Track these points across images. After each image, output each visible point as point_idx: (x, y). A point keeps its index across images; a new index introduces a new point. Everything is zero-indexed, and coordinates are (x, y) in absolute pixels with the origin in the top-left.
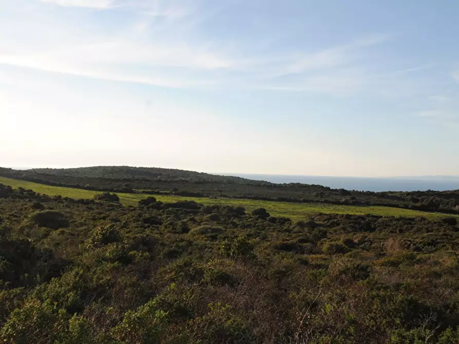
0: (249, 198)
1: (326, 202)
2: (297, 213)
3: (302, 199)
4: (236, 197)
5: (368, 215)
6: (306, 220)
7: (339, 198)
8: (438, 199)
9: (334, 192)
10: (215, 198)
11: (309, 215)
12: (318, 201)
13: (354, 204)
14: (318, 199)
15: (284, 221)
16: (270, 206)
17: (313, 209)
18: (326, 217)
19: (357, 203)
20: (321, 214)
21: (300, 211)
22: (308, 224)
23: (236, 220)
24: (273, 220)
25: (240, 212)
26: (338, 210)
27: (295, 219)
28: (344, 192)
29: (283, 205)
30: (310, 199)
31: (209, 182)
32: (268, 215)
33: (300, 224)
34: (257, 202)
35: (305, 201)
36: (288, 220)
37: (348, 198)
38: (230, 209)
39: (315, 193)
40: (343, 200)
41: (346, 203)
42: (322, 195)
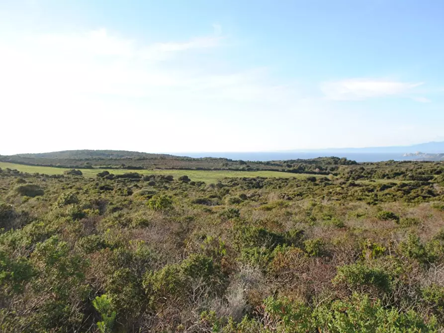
0: (176, 169)
1: (230, 169)
2: (210, 178)
3: (213, 168)
4: (167, 169)
5: (258, 177)
6: (216, 183)
7: (238, 166)
8: (304, 164)
9: (235, 163)
10: (152, 170)
11: (218, 179)
12: (224, 169)
13: (248, 170)
14: (224, 167)
15: (200, 184)
16: (191, 174)
17: (220, 174)
18: (229, 180)
19: (250, 170)
20: (226, 178)
21: (211, 176)
22: (217, 185)
23: (167, 185)
24: (193, 184)
25: (169, 179)
27: (208, 182)
28: (242, 162)
29: (200, 173)
30: (218, 168)
31: (147, 159)
32: (190, 180)
33: (212, 186)
34: (181, 171)
35: (215, 169)
36: (204, 183)
37: (244, 166)
38: (163, 177)
39: (221, 164)
40: (241, 168)
41: (243, 170)
42: (227, 165)
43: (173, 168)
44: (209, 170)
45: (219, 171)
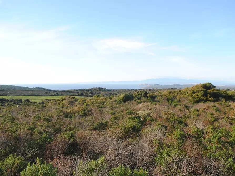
0: (22, 95)
1: (48, 95)
2: (38, 99)
3: (40, 95)
4: (17, 95)
6: (41, 102)
7: (52, 93)
8: (85, 92)
9: (51, 91)
10: (9, 96)
11: (43, 100)
12: (45, 95)
13: (57, 95)
14: (46, 94)
15: (35, 103)
16: (29, 97)
17: (44, 98)
18: (47, 100)
19: (58, 95)
20: (46, 100)
21: (40, 99)
23: (20, 103)
24: (31, 103)
25: (21, 101)
26: (52, 98)
27: (38, 102)
28: (55, 91)
29: (34, 97)
30: (43, 94)
31: (5, 90)
32: (29, 101)
33: (40, 103)
34: (25, 96)
35: (41, 95)
36: (36, 102)
37: (55, 93)
38: (17, 100)
39: (44, 92)
40: (54, 94)
41: (55, 95)
42: (47, 93)
43: (20, 95)
44: (38, 95)
45: (43, 96)
